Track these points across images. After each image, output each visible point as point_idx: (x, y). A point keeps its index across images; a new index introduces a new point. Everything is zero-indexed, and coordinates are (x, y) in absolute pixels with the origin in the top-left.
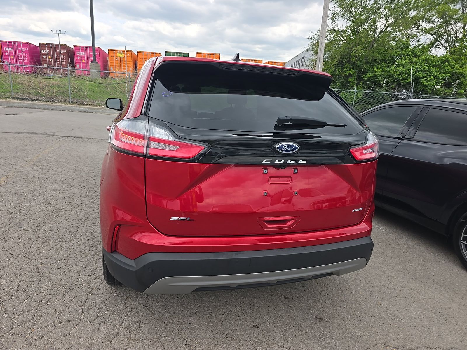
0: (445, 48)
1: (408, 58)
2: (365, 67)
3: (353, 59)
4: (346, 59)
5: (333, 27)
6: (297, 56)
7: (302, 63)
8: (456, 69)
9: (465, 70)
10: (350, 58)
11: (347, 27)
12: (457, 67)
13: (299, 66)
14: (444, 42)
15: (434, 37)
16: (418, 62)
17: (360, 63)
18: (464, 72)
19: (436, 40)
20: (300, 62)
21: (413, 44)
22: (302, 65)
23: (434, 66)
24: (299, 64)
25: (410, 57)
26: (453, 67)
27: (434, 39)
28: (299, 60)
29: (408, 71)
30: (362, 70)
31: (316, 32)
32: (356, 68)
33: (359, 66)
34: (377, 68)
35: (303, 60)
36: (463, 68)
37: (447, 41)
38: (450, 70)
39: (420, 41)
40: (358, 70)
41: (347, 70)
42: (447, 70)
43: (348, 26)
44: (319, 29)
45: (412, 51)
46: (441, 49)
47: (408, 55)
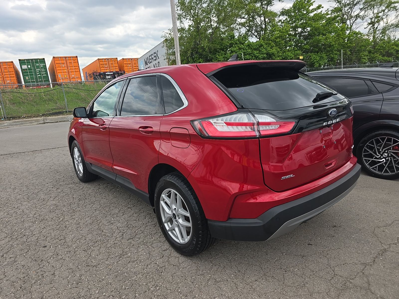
0: (255, 36)
1: (237, 45)
2: (210, 56)
3: (200, 51)
4: (195, 51)
5: (181, 26)
6: (149, 52)
7: (155, 58)
8: (269, 51)
9: (274, 51)
10: (198, 50)
11: (190, 26)
12: (269, 49)
13: (152, 60)
14: (254, 32)
15: (247, 29)
16: (244, 48)
17: (205, 53)
18: (274, 52)
19: (248, 31)
20: (153, 56)
21: (236, 35)
22: (155, 59)
23: (255, 49)
24: (152, 58)
25: (238, 45)
26: (266, 49)
27: (247, 30)
28: (152, 55)
29: (239, 56)
30: (208, 58)
31: (167, 32)
32: (203, 57)
33: (205, 55)
34: (219, 55)
35: (155, 55)
36: (273, 50)
37: (256, 31)
38: (265, 51)
39: (240, 33)
40: (205, 59)
41: (197, 60)
42: (263, 52)
43: (190, 24)
44: (169, 29)
45: (239, 40)
46: (253, 37)
47: (236, 44)
